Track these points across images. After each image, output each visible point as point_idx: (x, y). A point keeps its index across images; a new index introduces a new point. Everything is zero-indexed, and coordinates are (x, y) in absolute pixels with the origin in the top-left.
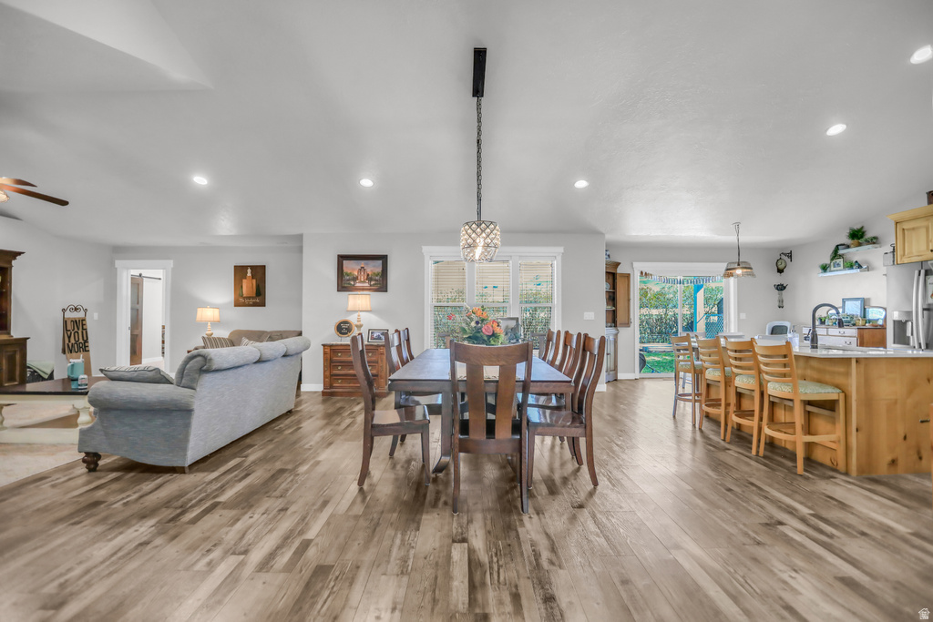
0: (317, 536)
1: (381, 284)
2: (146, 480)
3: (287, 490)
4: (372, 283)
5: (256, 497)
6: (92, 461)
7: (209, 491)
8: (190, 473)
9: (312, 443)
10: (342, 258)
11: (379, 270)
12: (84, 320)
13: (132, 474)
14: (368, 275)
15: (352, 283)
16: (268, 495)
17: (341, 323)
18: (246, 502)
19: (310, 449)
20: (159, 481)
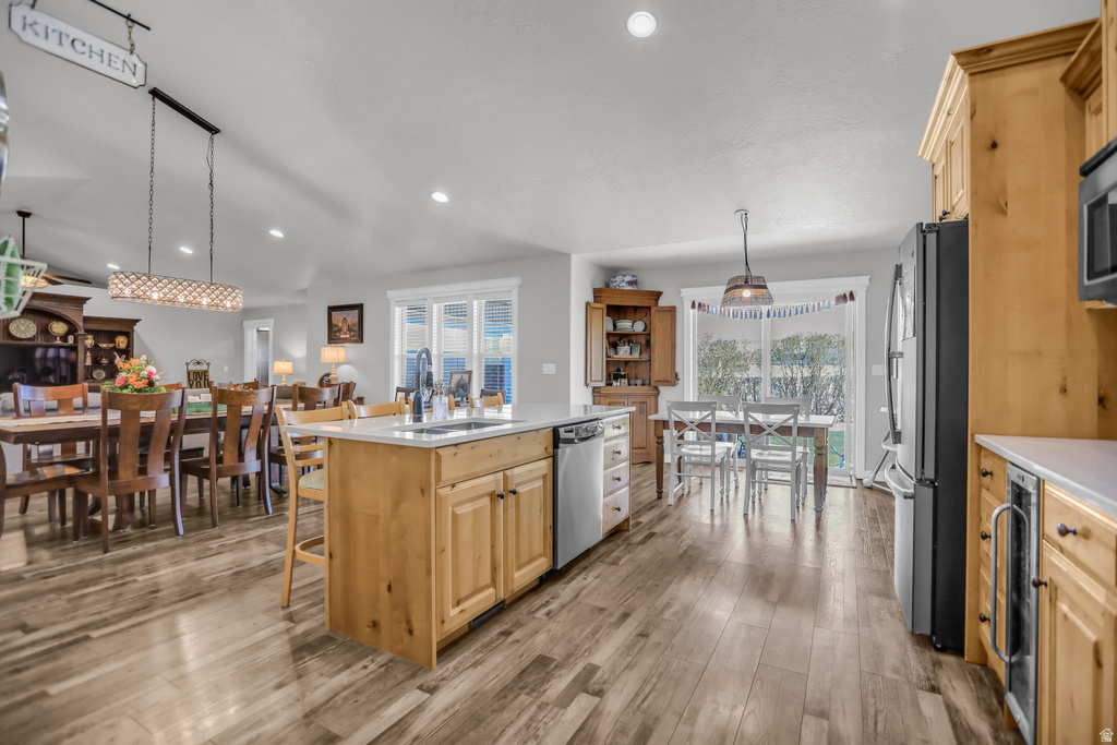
1: (359, 334)
10: (332, 309)
11: (357, 320)
12: (206, 372)
14: (349, 326)
17: (325, 375)
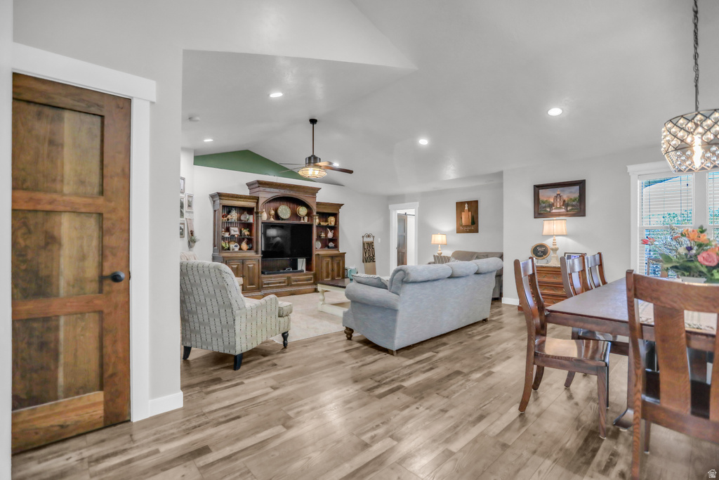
0: (460, 451)
1: (578, 208)
2: (371, 353)
3: (454, 392)
4: (569, 208)
5: (429, 391)
6: (349, 332)
7: (401, 374)
8: (397, 356)
9: (493, 353)
10: (538, 188)
11: (577, 195)
12: (373, 243)
13: (366, 347)
14: (564, 201)
15: (548, 210)
16: (438, 392)
17: (538, 246)
18: (420, 393)
19: (489, 358)
20: (377, 357)
